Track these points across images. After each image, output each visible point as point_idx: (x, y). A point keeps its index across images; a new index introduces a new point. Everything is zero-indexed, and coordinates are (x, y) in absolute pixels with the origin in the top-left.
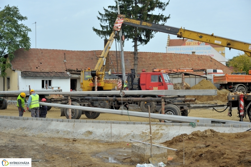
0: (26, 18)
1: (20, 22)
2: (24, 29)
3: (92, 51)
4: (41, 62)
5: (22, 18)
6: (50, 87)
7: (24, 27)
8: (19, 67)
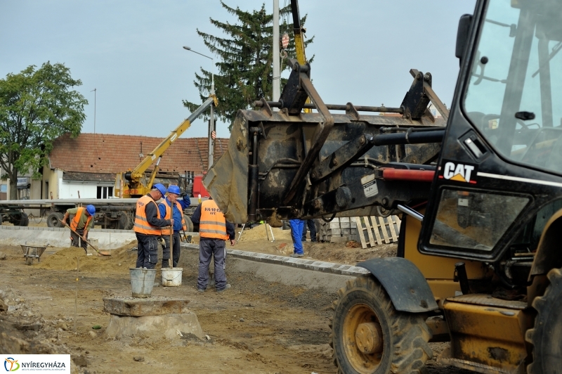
0: (79, 83)
1: (70, 89)
2: (76, 100)
3: (191, 139)
4: (99, 156)
5: (73, 83)
6: (110, 197)
7: (77, 95)
8: (61, 165)
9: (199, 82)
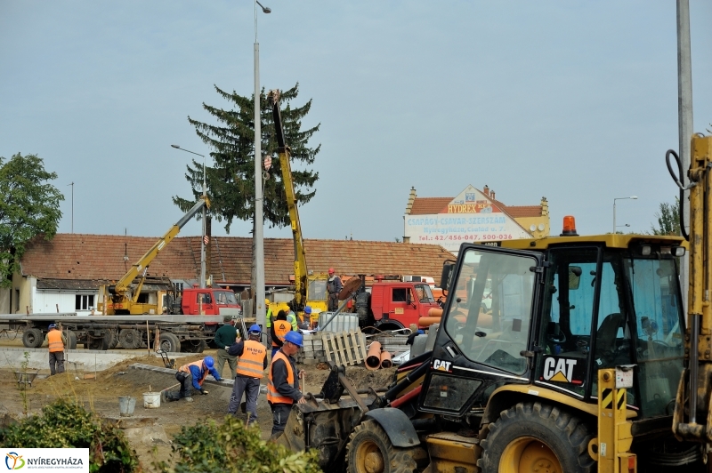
0: (54, 176)
1: (43, 183)
2: (51, 195)
3: (184, 238)
4: (78, 260)
5: (47, 176)
6: (91, 307)
7: (51, 190)
8: (35, 271)
9: (191, 176)
